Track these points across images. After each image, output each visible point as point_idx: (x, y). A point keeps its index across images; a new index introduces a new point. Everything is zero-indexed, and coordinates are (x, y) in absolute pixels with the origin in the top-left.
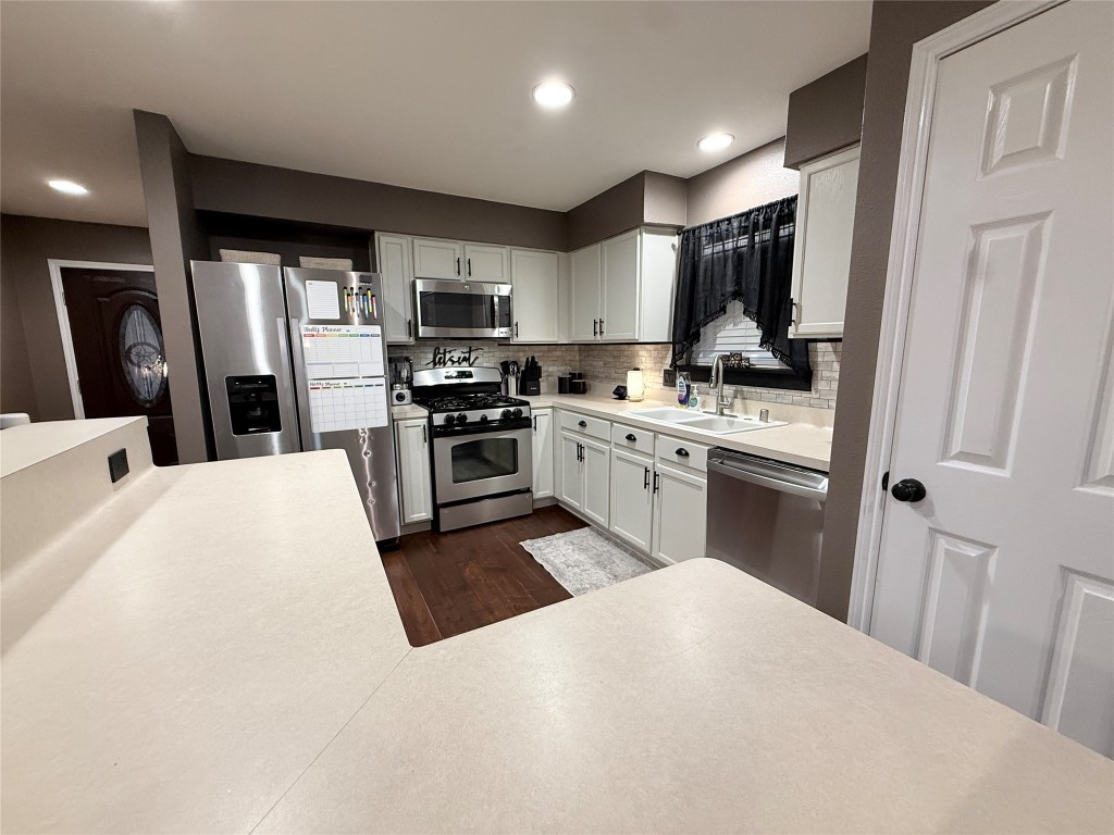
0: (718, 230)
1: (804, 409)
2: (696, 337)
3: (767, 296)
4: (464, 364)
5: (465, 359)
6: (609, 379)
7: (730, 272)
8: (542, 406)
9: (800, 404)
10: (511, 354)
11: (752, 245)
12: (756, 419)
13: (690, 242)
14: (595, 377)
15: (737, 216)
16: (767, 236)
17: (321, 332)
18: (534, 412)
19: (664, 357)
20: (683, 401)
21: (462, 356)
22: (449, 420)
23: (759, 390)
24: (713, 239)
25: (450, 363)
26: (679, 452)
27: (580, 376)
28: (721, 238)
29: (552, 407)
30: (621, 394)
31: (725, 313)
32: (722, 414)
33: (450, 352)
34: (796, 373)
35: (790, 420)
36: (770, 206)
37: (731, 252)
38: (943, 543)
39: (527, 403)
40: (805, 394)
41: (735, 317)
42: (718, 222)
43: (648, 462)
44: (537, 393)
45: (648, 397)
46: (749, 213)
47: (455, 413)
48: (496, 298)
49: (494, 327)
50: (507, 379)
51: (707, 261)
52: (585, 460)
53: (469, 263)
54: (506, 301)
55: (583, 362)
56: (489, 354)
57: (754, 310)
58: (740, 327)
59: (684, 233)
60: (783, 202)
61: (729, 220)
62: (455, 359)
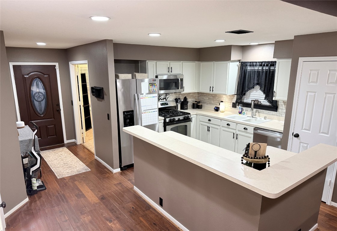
0: (252, 64)
1: (276, 117)
2: (245, 94)
3: (267, 84)
5: (165, 98)
6: (210, 103)
7: (256, 77)
8: (193, 113)
9: (274, 115)
10: (177, 96)
11: (263, 69)
12: (263, 119)
13: (243, 65)
14: (206, 103)
15: (259, 62)
16: (267, 68)
17: (144, 97)
18: (192, 116)
19: (232, 99)
20: (240, 113)
22: (170, 120)
23: (263, 110)
24: (250, 66)
27: (199, 102)
28: (253, 66)
29: (196, 114)
30: (217, 109)
31: (254, 88)
32: (253, 117)
34: (274, 107)
35: (271, 119)
36: (268, 62)
37: (256, 70)
38: (301, 144)
39: (189, 114)
40: (276, 112)
41: (256, 89)
42: (253, 62)
44: (187, 109)
45: (226, 111)
46: (262, 62)
47: (172, 118)
48: (179, 79)
49: (178, 89)
50: (177, 105)
51: (249, 72)
52: (210, 131)
53: (172, 68)
54: (182, 80)
55: (199, 97)
56: (171, 96)
57: (263, 89)
58: (258, 92)
59: (242, 62)
60: (271, 62)
61: (256, 62)
62: (162, 99)
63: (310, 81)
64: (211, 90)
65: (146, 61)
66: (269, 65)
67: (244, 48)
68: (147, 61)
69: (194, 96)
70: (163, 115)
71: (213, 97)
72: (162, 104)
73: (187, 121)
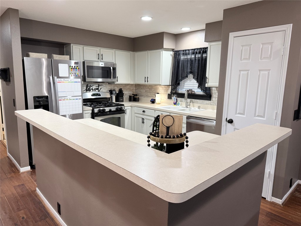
0: (185, 52)
1: (209, 106)
2: (179, 84)
3: (200, 72)
4: (97, 91)
5: (97, 89)
6: (147, 96)
7: (189, 65)
8: (127, 105)
9: (208, 104)
10: (112, 87)
11: (195, 57)
12: (197, 109)
13: (177, 54)
14: (142, 96)
15: (191, 50)
16: (200, 56)
17: (63, 81)
18: (126, 108)
19: (168, 90)
20: (175, 104)
21: (96, 88)
23: (197, 100)
24: (183, 55)
25: (92, 90)
27: (136, 95)
28: (186, 54)
29: (131, 106)
30: (153, 101)
31: (187, 77)
32: (187, 107)
33: (92, 86)
34: (207, 96)
35: (205, 108)
36: (200, 49)
37: (189, 59)
39: (123, 105)
40: (209, 101)
41: (190, 79)
42: (186, 50)
44: (123, 101)
45: (162, 103)
46: (194, 49)
47: (102, 109)
48: (112, 68)
49: (110, 78)
50: (112, 96)
51: (182, 61)
52: (145, 123)
53: (102, 55)
54: (114, 69)
55: (137, 90)
56: (105, 87)
57: (196, 77)
58: (191, 82)
59: (175, 51)
60: (204, 48)
61: (189, 50)
62: (94, 89)
63: (243, 58)
64: (146, 80)
65: (70, 44)
66: (202, 52)
67: (177, 37)
68: (72, 45)
69: (131, 89)
70: (92, 106)
71: (149, 89)
72: (93, 95)
73: (120, 112)
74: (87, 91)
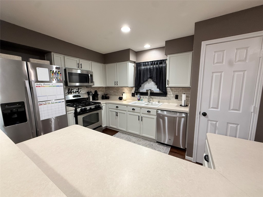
0: (145, 64)
1: (166, 100)
2: (141, 86)
3: (158, 77)
4: (77, 93)
5: (78, 92)
6: (115, 95)
7: (149, 73)
8: (103, 103)
9: (164, 99)
10: (89, 90)
11: (153, 67)
12: (157, 103)
13: (138, 65)
14: (111, 95)
15: (150, 62)
16: (157, 66)
17: (43, 85)
18: (102, 105)
19: (132, 90)
20: (139, 100)
21: (76, 91)
22: (81, 110)
23: (155, 97)
24: (144, 65)
25: (73, 93)
26: (148, 111)
27: (107, 95)
29: (105, 103)
30: (121, 99)
31: (147, 81)
33: (73, 90)
34: (164, 93)
35: (163, 102)
36: (157, 61)
37: (149, 68)
38: (210, 122)
39: (100, 103)
40: (165, 97)
41: (149, 82)
42: (145, 62)
43: (139, 114)
44: (98, 100)
45: (128, 99)
46: (152, 62)
47: (83, 108)
48: (89, 75)
49: (89, 83)
50: (89, 97)
51: (143, 69)
52: (118, 116)
53: (81, 65)
54: (92, 76)
55: (107, 91)
56: (83, 90)
57: (155, 81)
58: (150, 84)
59: (137, 63)
60: (160, 60)
61: (148, 62)
62: (74, 92)
63: (215, 62)
64: (116, 84)
66: (158, 63)
67: (138, 54)
68: (52, 53)
69: (103, 90)
70: (75, 106)
71: (117, 90)
72: (74, 97)
73: (98, 109)
74: (68, 93)
